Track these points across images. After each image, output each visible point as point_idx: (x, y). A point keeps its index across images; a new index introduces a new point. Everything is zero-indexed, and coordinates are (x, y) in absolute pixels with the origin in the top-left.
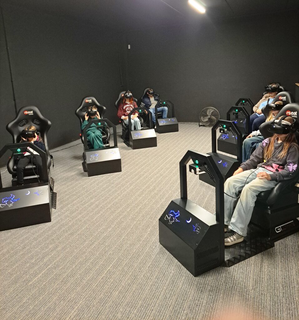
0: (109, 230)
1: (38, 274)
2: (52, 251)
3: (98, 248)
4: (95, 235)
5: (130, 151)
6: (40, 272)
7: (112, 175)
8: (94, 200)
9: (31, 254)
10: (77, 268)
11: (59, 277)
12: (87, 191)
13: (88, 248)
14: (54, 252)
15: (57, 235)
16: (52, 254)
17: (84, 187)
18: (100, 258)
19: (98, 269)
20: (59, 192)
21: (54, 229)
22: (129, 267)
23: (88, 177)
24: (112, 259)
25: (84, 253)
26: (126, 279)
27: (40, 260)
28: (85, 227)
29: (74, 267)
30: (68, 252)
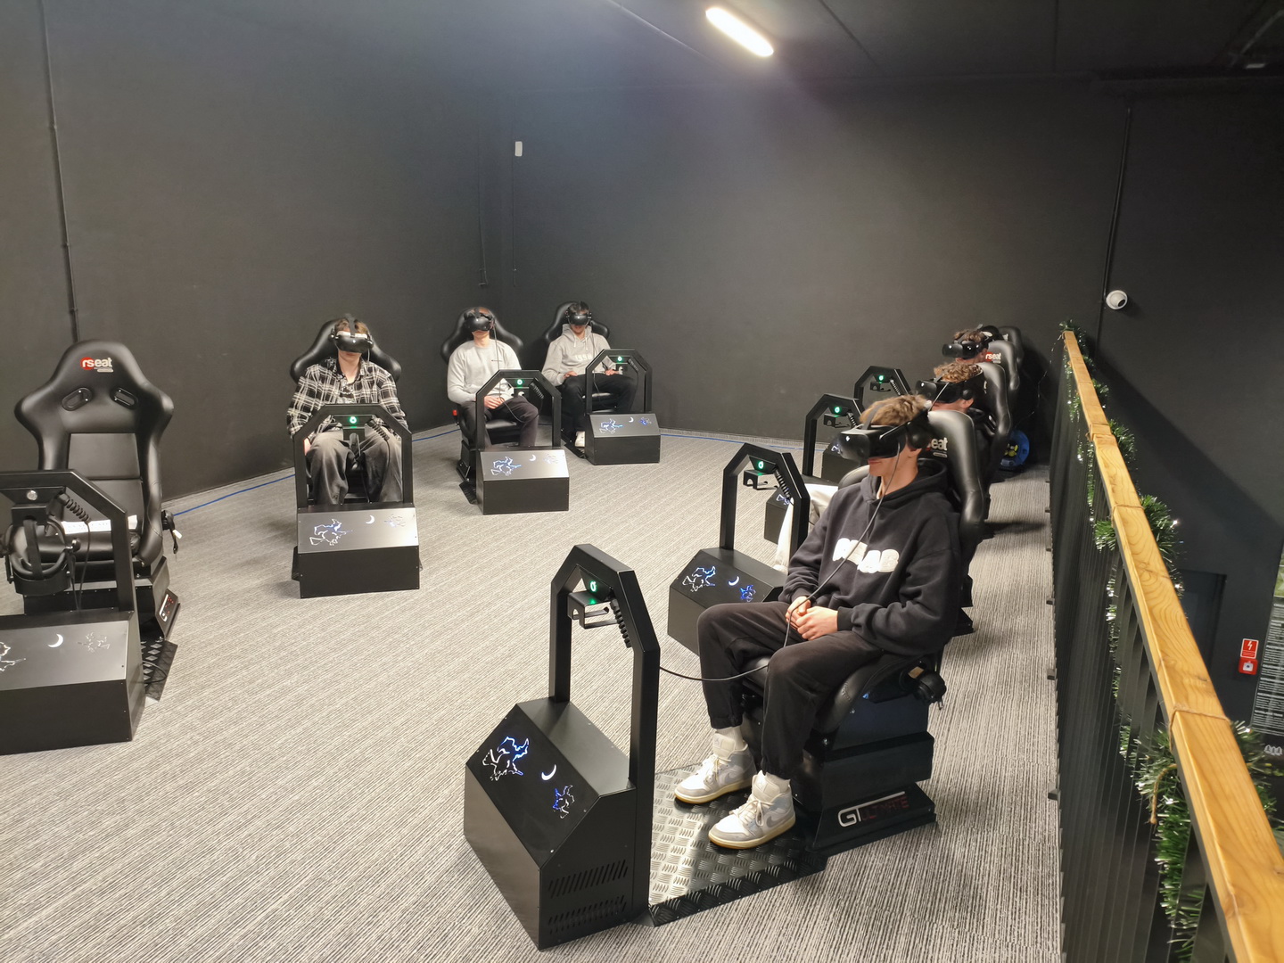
0: (314, 783)
1: (43, 907)
2: (107, 836)
3: (260, 839)
4: (264, 796)
5: (472, 518)
6: (50, 900)
7: (383, 598)
8: (295, 677)
9: (37, 841)
10: (172, 898)
11: (107, 920)
12: (281, 648)
13: (227, 835)
14: (115, 842)
15: (138, 788)
16: (105, 849)
17: (275, 631)
18: (257, 873)
19: (238, 905)
20: (186, 643)
21: (135, 765)
22: (342, 907)
23: (302, 598)
24: (294, 876)
25: (211, 850)
26: (320, 943)
27: (59, 863)
28: (238, 768)
29: (164, 893)
30: (158, 843)
